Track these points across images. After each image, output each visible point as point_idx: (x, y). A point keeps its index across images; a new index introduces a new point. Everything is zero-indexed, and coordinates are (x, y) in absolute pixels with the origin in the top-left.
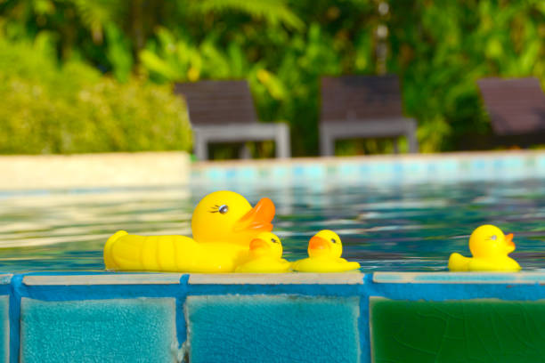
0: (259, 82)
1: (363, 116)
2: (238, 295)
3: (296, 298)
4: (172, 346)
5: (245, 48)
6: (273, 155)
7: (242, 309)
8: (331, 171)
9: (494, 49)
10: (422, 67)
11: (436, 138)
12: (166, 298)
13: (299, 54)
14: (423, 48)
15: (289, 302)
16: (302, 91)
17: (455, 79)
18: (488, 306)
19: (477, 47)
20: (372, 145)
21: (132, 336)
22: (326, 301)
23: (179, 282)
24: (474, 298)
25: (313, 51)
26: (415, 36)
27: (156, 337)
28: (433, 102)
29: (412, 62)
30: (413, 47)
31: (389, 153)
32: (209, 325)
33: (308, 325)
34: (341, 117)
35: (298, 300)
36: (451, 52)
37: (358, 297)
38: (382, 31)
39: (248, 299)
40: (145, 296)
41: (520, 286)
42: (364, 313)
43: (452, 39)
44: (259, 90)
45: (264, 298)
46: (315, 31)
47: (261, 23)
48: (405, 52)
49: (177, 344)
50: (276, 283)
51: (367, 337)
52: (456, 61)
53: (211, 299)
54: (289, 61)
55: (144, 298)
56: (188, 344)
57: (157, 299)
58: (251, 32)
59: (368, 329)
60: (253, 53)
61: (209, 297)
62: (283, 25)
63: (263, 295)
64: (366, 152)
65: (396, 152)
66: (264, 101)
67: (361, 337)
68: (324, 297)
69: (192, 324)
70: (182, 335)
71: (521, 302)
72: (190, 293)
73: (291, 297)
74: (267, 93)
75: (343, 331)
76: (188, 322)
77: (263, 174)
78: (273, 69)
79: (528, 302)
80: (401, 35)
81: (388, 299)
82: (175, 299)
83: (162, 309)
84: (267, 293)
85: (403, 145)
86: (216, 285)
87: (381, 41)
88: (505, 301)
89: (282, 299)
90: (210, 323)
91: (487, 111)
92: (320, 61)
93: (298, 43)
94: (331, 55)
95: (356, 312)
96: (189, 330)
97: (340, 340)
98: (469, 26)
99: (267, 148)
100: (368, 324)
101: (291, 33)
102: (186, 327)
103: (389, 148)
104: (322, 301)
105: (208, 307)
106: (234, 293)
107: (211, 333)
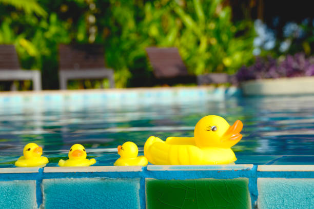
0: (21, 46)
1: (83, 67)
2: (72, 178)
3: (105, 179)
4: (34, 207)
5: (12, 26)
6: (31, 88)
7: (74, 186)
8: (66, 98)
9: (154, 31)
10: (115, 40)
11: (124, 80)
12: (31, 180)
13: (44, 30)
14: (115, 29)
15: (101, 181)
16: (47, 52)
17: (133, 47)
18: (208, 182)
19: (145, 30)
20: (88, 83)
21: (10, 202)
22: (121, 181)
23: (38, 172)
24: (200, 178)
25: (53, 29)
26: (111, 23)
27: (25, 202)
28: (121, 60)
29: (109, 37)
30: (110, 28)
31: (98, 88)
32: (56, 195)
33: (112, 194)
34: (70, 67)
35: (106, 181)
36: (130, 32)
37: (139, 178)
38: (92, 19)
39: (78, 180)
40: (18, 179)
41: (224, 171)
42: (142, 187)
43: (131, 24)
44: (21, 51)
45: (87, 180)
46: (54, 18)
47: (22, 12)
48: (106, 32)
49: (37, 206)
50: (94, 171)
51: (144, 199)
52: (133, 37)
53: (57, 180)
54: (39, 34)
55: (17, 181)
56: (43, 205)
57: (25, 181)
58: (15, 16)
59: (145, 195)
60: (17, 29)
61: (56, 179)
62: (34, 14)
63: (86, 178)
64: (85, 88)
65: (102, 88)
66: (24, 57)
67: (140, 199)
68: (120, 178)
69: (45, 194)
70: (40, 201)
71: (225, 180)
72: (44, 178)
73: (102, 179)
74: (26, 52)
75: (130, 196)
76: (43, 193)
77: (26, 100)
78: (29, 38)
79: (228, 180)
80: (103, 22)
81: (155, 179)
82: (35, 181)
83: (28, 187)
84: (89, 177)
85: (106, 83)
86: (60, 173)
87: (92, 25)
88: (217, 179)
89: (96, 180)
90: (56, 193)
91: (151, 65)
92: (58, 35)
93: (44, 24)
94: (64, 32)
95: (138, 186)
96: (44, 198)
97: (129, 201)
98: (139, 18)
99: (27, 84)
100: (144, 193)
101: (39, 18)
102: (42, 196)
103: (98, 85)
104: (119, 181)
105: (55, 185)
106: (70, 177)
107: (56, 199)
